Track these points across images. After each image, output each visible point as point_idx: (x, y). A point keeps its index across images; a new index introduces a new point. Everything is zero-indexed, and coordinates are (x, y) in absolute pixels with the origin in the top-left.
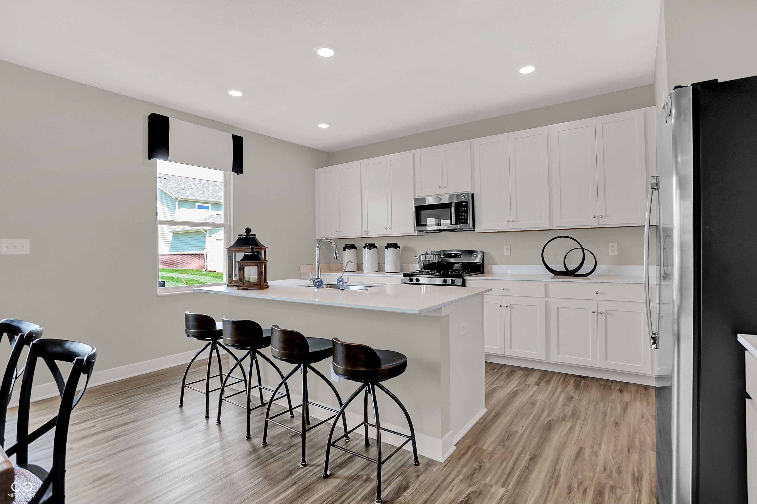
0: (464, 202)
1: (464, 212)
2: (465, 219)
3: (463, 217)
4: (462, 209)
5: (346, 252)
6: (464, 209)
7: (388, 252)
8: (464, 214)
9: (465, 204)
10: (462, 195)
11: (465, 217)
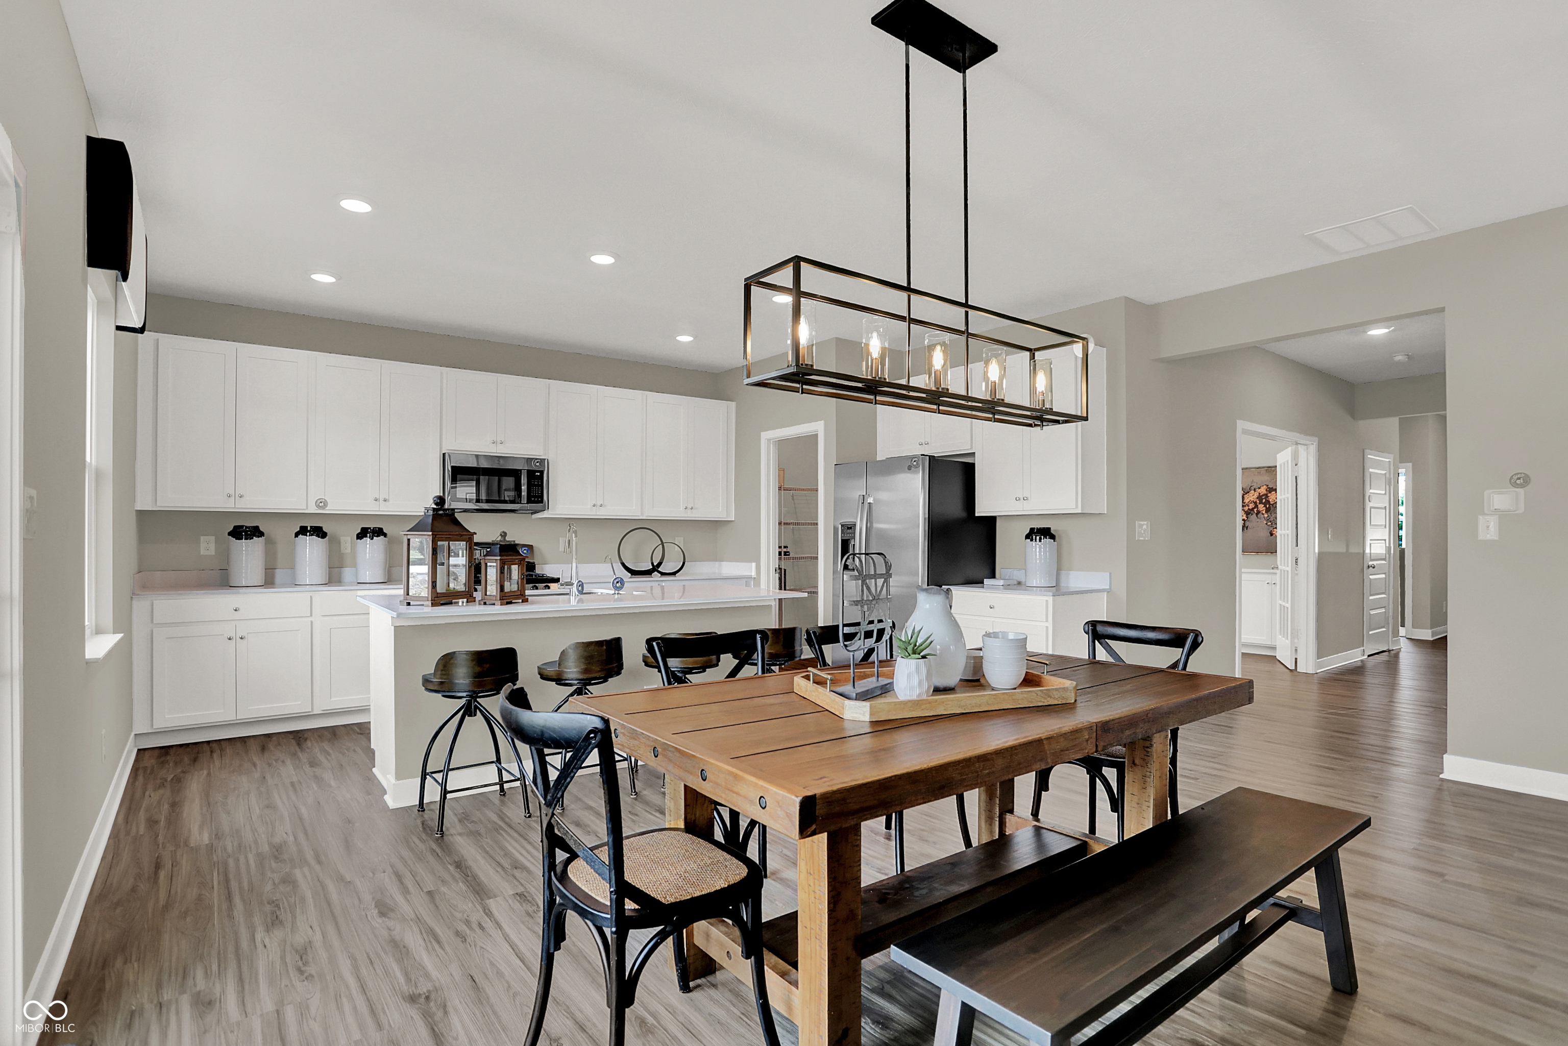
0: (538, 471)
1: (538, 485)
2: (538, 497)
3: (536, 493)
4: (534, 482)
5: (243, 543)
6: (538, 482)
7: (367, 544)
8: (538, 489)
9: (539, 474)
10: (536, 461)
11: (538, 493)
